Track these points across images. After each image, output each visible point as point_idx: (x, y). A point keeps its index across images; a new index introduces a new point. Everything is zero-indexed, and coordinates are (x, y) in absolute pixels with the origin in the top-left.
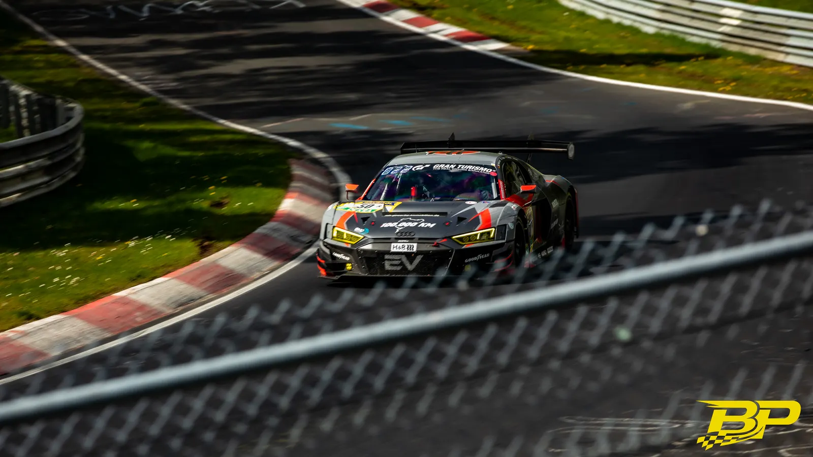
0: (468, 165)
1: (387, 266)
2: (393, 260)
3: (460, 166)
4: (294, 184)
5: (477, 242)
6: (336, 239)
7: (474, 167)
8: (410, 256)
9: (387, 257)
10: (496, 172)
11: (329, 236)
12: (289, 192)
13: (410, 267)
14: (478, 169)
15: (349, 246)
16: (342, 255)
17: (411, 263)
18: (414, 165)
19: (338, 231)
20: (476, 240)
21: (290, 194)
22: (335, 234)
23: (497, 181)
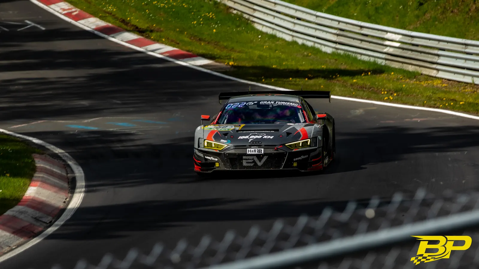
0: (282, 101)
1: (245, 163)
2: (249, 159)
3: (277, 102)
4: (36, 175)
5: (300, 147)
6: (207, 147)
7: (286, 103)
8: (259, 157)
9: (244, 157)
10: (300, 106)
11: (202, 146)
12: (33, 181)
13: (259, 164)
14: (289, 104)
15: (218, 151)
16: (212, 157)
17: (260, 161)
18: (247, 102)
19: (208, 143)
20: (300, 146)
21: (33, 183)
22: (206, 145)
23: (302, 111)
